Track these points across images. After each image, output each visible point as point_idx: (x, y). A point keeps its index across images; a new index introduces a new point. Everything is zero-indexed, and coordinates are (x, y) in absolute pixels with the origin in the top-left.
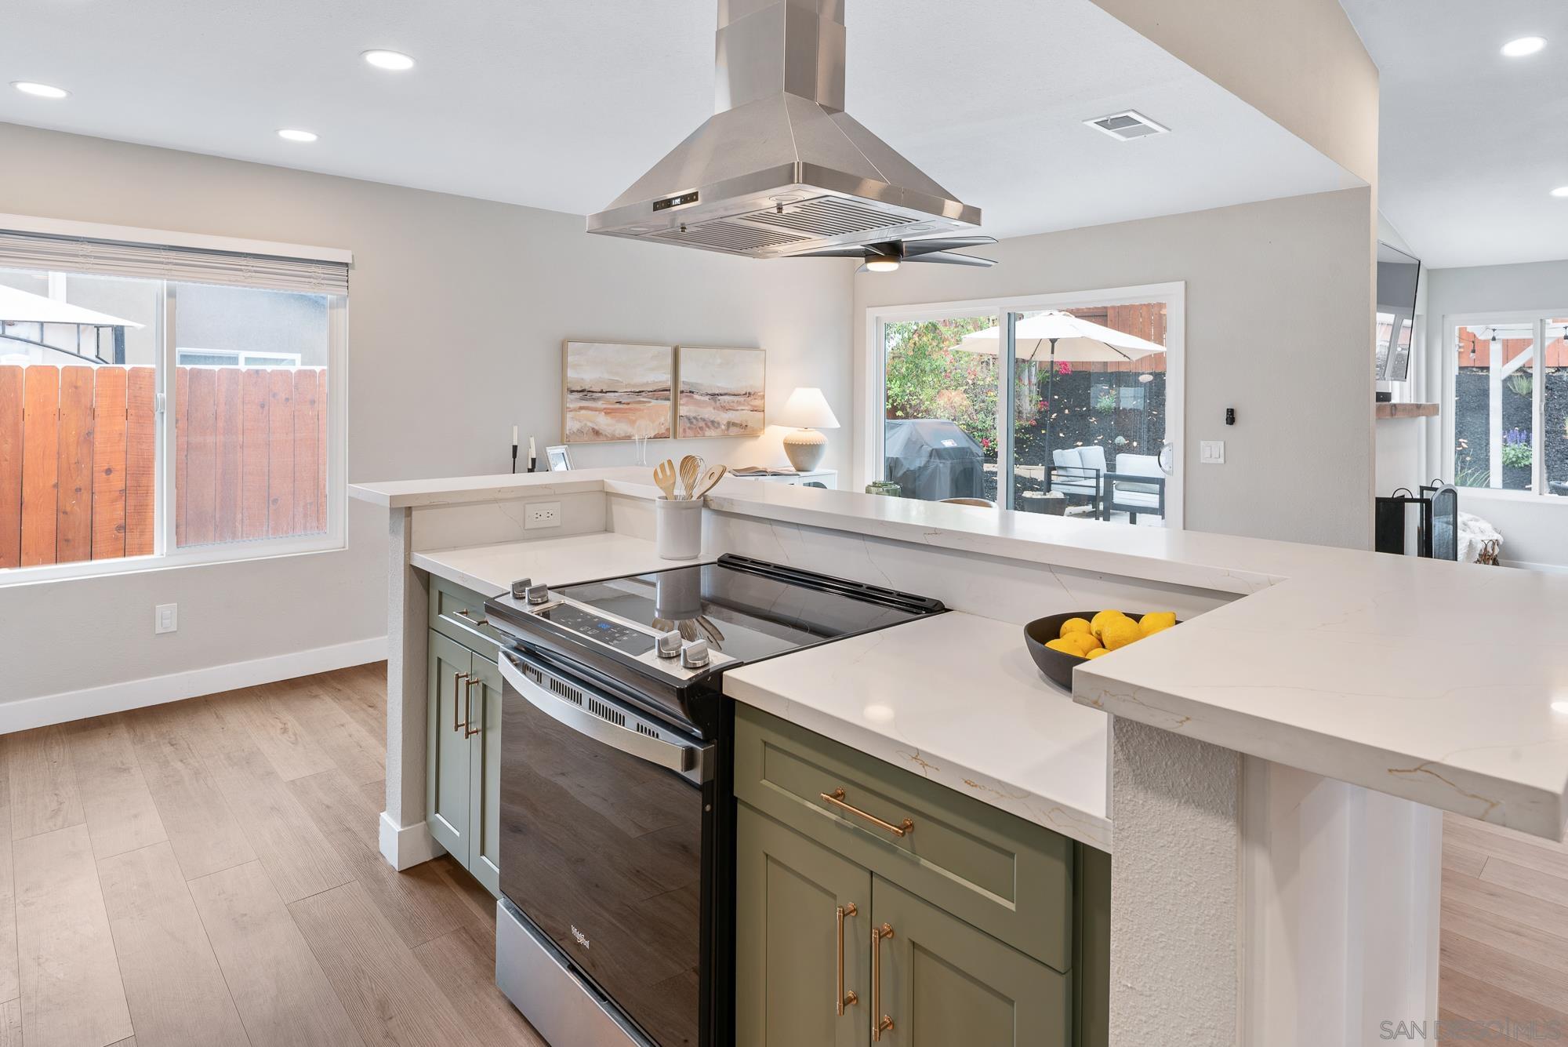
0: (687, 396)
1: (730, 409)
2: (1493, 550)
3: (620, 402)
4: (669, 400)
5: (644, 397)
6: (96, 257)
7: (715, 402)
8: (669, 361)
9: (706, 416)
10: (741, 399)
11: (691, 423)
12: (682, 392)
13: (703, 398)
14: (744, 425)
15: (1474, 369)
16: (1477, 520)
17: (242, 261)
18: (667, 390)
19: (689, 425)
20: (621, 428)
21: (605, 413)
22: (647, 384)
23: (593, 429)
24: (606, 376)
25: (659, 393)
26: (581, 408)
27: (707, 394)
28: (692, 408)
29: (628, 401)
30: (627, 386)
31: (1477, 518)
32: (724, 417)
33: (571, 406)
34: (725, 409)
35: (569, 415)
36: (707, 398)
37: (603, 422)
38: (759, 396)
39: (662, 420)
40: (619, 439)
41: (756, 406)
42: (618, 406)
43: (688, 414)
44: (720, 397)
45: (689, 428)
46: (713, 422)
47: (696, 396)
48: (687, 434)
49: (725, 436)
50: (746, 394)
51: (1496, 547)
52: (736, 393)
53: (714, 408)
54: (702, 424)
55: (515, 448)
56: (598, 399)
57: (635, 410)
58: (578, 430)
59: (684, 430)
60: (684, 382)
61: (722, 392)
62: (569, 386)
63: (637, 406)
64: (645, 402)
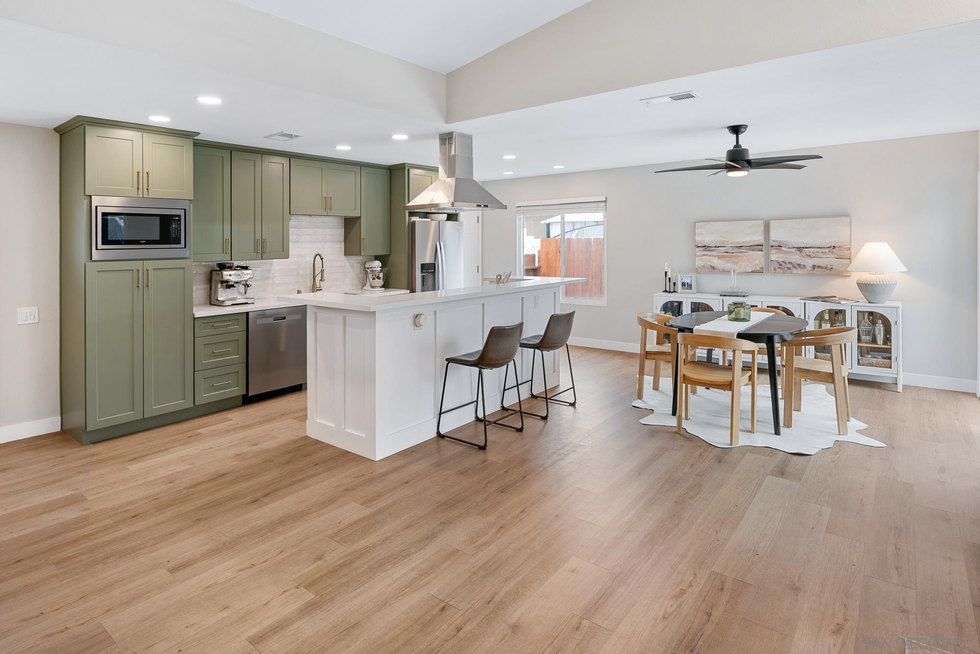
0: (776, 249)
1: (814, 257)
3: (727, 252)
4: (762, 251)
5: (743, 249)
7: (801, 252)
8: (762, 228)
9: (793, 261)
10: (827, 250)
11: (780, 265)
12: (773, 246)
13: (792, 250)
14: (830, 267)
18: (760, 246)
19: (778, 266)
20: (728, 266)
21: (718, 258)
22: (746, 242)
23: (711, 266)
24: (718, 239)
25: (758, 247)
26: (703, 255)
27: (794, 247)
28: (781, 255)
29: (733, 251)
30: (732, 243)
32: (809, 262)
33: (698, 254)
34: (810, 256)
35: (697, 258)
36: (794, 250)
37: (716, 262)
38: (844, 248)
39: (757, 262)
40: (727, 272)
41: (841, 256)
42: (726, 254)
43: (777, 259)
44: (804, 250)
45: (779, 268)
46: (799, 265)
47: (783, 249)
48: (778, 272)
49: (809, 274)
50: (830, 247)
52: (821, 246)
53: (800, 256)
54: (790, 266)
56: (714, 250)
57: (738, 256)
58: (702, 266)
59: (775, 269)
60: (773, 241)
61: (806, 246)
62: (697, 244)
63: (739, 254)
64: (745, 252)
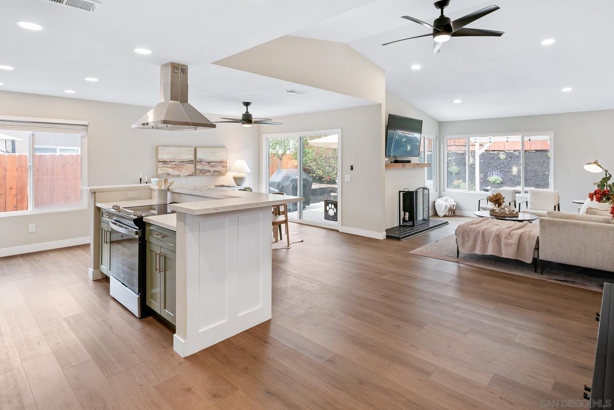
0: (199, 163)
1: (214, 167)
2: (453, 208)
3: (176, 165)
4: (193, 164)
5: (184, 163)
6: (11, 125)
7: (209, 164)
8: (193, 152)
9: (206, 169)
10: (219, 163)
11: (201, 171)
12: (198, 161)
13: (205, 163)
14: (220, 171)
15: (490, 151)
16: (451, 199)
17: (54, 125)
18: (192, 161)
20: (176, 173)
21: (171, 168)
22: (186, 159)
23: (167, 173)
24: (171, 157)
25: (190, 162)
26: (163, 167)
27: (207, 162)
28: (201, 166)
29: (179, 164)
30: (178, 160)
31: (451, 198)
32: (212, 169)
33: (160, 166)
34: (212, 166)
35: (159, 169)
36: (206, 163)
37: (170, 171)
38: (225, 162)
39: (191, 170)
40: (176, 176)
41: (224, 166)
42: (176, 166)
43: (200, 168)
44: (211, 163)
45: (200, 173)
46: (208, 171)
47: (202, 163)
48: (200, 175)
49: (213, 175)
51: (454, 206)
52: (217, 161)
53: (209, 166)
54: (205, 171)
55: (141, 179)
56: (169, 164)
57: (181, 167)
58: (162, 174)
59: (198, 173)
60: (198, 159)
61: (211, 161)
62: (159, 160)
63: (182, 166)
64: (185, 165)
